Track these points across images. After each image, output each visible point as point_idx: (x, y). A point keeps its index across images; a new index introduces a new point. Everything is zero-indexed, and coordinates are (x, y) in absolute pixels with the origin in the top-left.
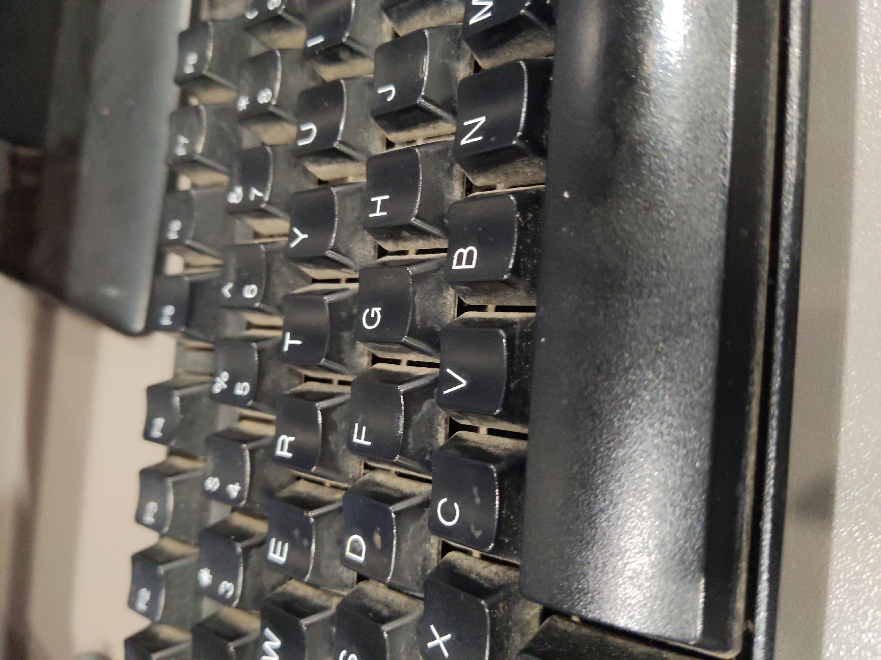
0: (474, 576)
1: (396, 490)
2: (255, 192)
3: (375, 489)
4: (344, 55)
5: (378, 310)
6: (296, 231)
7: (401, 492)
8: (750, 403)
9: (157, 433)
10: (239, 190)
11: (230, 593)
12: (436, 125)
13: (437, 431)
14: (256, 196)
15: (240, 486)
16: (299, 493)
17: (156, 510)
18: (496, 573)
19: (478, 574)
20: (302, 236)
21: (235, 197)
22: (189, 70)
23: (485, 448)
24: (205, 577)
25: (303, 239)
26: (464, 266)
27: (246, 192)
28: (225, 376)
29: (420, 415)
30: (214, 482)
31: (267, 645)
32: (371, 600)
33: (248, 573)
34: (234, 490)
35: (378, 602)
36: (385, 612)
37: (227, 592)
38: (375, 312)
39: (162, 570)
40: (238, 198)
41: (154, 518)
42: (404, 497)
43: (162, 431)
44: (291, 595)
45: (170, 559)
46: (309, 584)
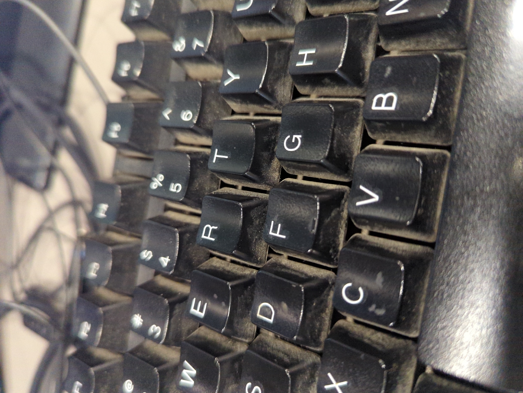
0: (367, 341)
1: (302, 273)
2: (197, 43)
3: (283, 270)
5: (299, 137)
6: (229, 73)
7: (306, 275)
9: (100, 214)
10: (183, 42)
11: (158, 334)
13: (339, 232)
14: (197, 46)
15: (169, 258)
16: (215, 267)
17: (98, 268)
19: (370, 339)
20: (234, 77)
21: (179, 46)
23: (386, 248)
24: (137, 320)
25: (235, 80)
26: (383, 108)
27: (189, 44)
28: (161, 177)
29: (329, 219)
30: (148, 254)
31: (185, 372)
32: (273, 349)
33: (172, 320)
34: (165, 261)
35: (279, 351)
36: (286, 359)
38: (296, 139)
39: (101, 310)
40: (181, 48)
41: (96, 273)
42: (310, 279)
43: (106, 213)
44: (205, 338)
45: (107, 303)
46: (224, 334)
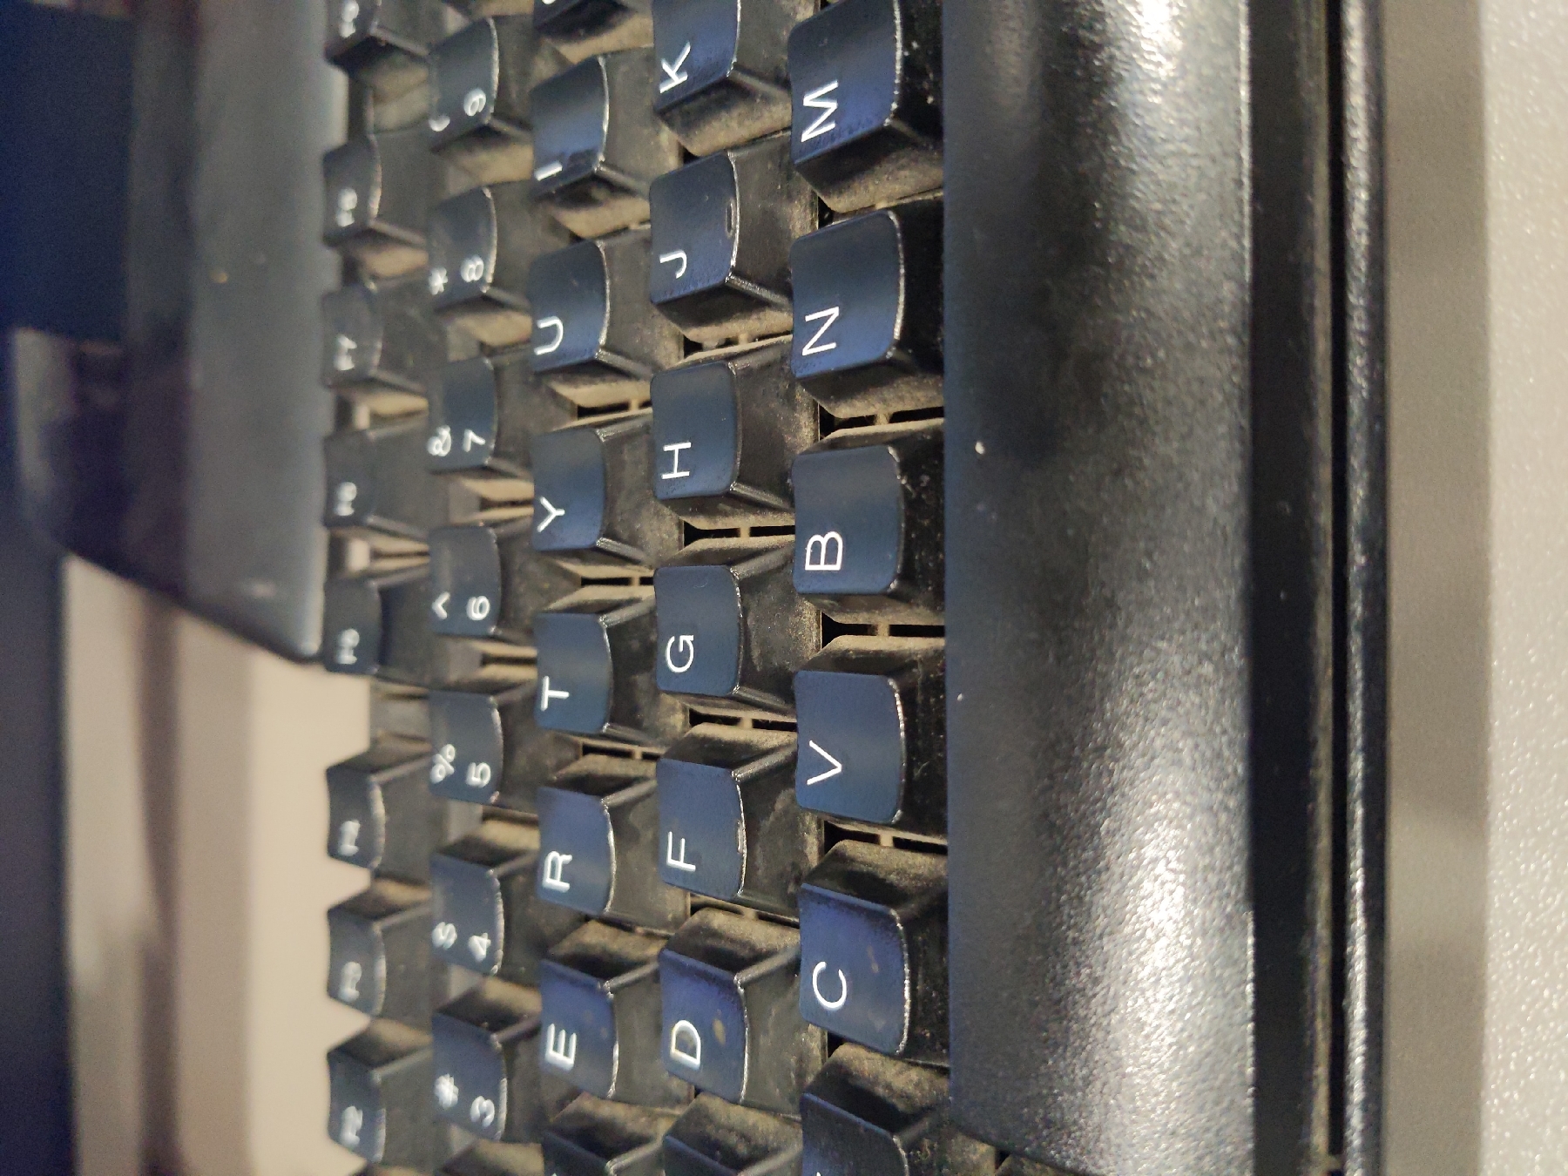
0: (880, 1091)
1: (745, 944)
2: (472, 437)
3: (710, 942)
4: (599, 193)
5: (689, 639)
6: (545, 503)
7: (753, 948)
8: (1314, 798)
9: (349, 847)
10: (446, 433)
11: (490, 1118)
12: (761, 314)
13: (804, 842)
14: (474, 445)
15: (489, 938)
16: (588, 947)
17: (359, 975)
18: (918, 1085)
19: (888, 1086)
20: (555, 513)
21: (440, 446)
22: (346, 220)
23: (882, 874)
24: (447, 1090)
25: (558, 518)
26: (822, 567)
27: (458, 438)
28: (450, 752)
29: (772, 818)
30: (448, 931)
32: (719, 1127)
33: (515, 1081)
34: (480, 945)
35: (731, 1130)
36: (742, 1149)
37: (484, 1115)
38: (685, 643)
39: (378, 1075)
40: (444, 448)
41: (357, 989)
42: (758, 957)
43: (358, 843)
44: (590, 1117)
45: (391, 1056)
46: (616, 1099)
